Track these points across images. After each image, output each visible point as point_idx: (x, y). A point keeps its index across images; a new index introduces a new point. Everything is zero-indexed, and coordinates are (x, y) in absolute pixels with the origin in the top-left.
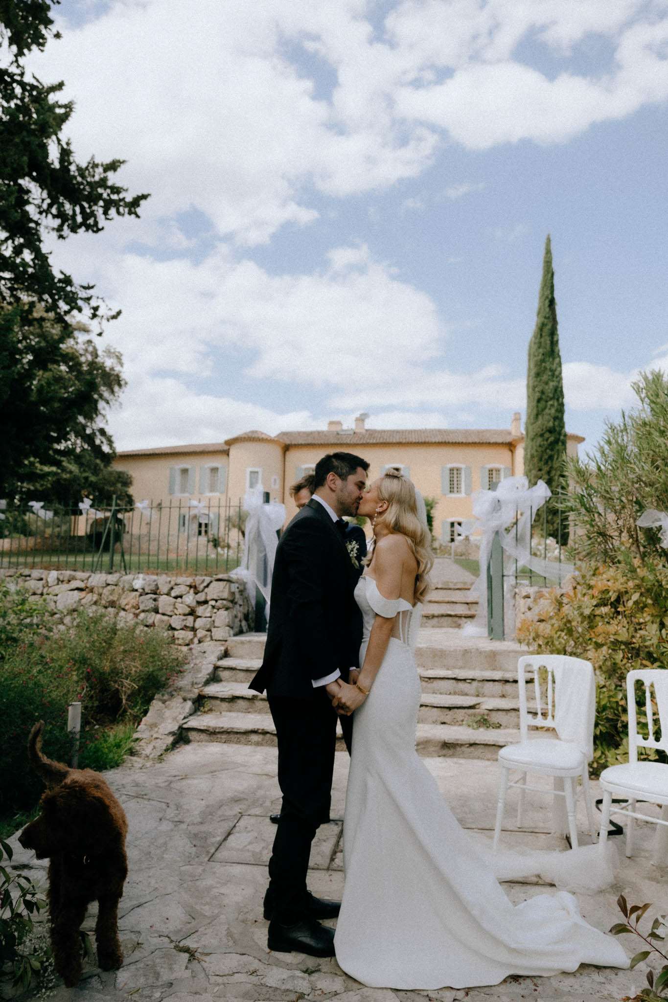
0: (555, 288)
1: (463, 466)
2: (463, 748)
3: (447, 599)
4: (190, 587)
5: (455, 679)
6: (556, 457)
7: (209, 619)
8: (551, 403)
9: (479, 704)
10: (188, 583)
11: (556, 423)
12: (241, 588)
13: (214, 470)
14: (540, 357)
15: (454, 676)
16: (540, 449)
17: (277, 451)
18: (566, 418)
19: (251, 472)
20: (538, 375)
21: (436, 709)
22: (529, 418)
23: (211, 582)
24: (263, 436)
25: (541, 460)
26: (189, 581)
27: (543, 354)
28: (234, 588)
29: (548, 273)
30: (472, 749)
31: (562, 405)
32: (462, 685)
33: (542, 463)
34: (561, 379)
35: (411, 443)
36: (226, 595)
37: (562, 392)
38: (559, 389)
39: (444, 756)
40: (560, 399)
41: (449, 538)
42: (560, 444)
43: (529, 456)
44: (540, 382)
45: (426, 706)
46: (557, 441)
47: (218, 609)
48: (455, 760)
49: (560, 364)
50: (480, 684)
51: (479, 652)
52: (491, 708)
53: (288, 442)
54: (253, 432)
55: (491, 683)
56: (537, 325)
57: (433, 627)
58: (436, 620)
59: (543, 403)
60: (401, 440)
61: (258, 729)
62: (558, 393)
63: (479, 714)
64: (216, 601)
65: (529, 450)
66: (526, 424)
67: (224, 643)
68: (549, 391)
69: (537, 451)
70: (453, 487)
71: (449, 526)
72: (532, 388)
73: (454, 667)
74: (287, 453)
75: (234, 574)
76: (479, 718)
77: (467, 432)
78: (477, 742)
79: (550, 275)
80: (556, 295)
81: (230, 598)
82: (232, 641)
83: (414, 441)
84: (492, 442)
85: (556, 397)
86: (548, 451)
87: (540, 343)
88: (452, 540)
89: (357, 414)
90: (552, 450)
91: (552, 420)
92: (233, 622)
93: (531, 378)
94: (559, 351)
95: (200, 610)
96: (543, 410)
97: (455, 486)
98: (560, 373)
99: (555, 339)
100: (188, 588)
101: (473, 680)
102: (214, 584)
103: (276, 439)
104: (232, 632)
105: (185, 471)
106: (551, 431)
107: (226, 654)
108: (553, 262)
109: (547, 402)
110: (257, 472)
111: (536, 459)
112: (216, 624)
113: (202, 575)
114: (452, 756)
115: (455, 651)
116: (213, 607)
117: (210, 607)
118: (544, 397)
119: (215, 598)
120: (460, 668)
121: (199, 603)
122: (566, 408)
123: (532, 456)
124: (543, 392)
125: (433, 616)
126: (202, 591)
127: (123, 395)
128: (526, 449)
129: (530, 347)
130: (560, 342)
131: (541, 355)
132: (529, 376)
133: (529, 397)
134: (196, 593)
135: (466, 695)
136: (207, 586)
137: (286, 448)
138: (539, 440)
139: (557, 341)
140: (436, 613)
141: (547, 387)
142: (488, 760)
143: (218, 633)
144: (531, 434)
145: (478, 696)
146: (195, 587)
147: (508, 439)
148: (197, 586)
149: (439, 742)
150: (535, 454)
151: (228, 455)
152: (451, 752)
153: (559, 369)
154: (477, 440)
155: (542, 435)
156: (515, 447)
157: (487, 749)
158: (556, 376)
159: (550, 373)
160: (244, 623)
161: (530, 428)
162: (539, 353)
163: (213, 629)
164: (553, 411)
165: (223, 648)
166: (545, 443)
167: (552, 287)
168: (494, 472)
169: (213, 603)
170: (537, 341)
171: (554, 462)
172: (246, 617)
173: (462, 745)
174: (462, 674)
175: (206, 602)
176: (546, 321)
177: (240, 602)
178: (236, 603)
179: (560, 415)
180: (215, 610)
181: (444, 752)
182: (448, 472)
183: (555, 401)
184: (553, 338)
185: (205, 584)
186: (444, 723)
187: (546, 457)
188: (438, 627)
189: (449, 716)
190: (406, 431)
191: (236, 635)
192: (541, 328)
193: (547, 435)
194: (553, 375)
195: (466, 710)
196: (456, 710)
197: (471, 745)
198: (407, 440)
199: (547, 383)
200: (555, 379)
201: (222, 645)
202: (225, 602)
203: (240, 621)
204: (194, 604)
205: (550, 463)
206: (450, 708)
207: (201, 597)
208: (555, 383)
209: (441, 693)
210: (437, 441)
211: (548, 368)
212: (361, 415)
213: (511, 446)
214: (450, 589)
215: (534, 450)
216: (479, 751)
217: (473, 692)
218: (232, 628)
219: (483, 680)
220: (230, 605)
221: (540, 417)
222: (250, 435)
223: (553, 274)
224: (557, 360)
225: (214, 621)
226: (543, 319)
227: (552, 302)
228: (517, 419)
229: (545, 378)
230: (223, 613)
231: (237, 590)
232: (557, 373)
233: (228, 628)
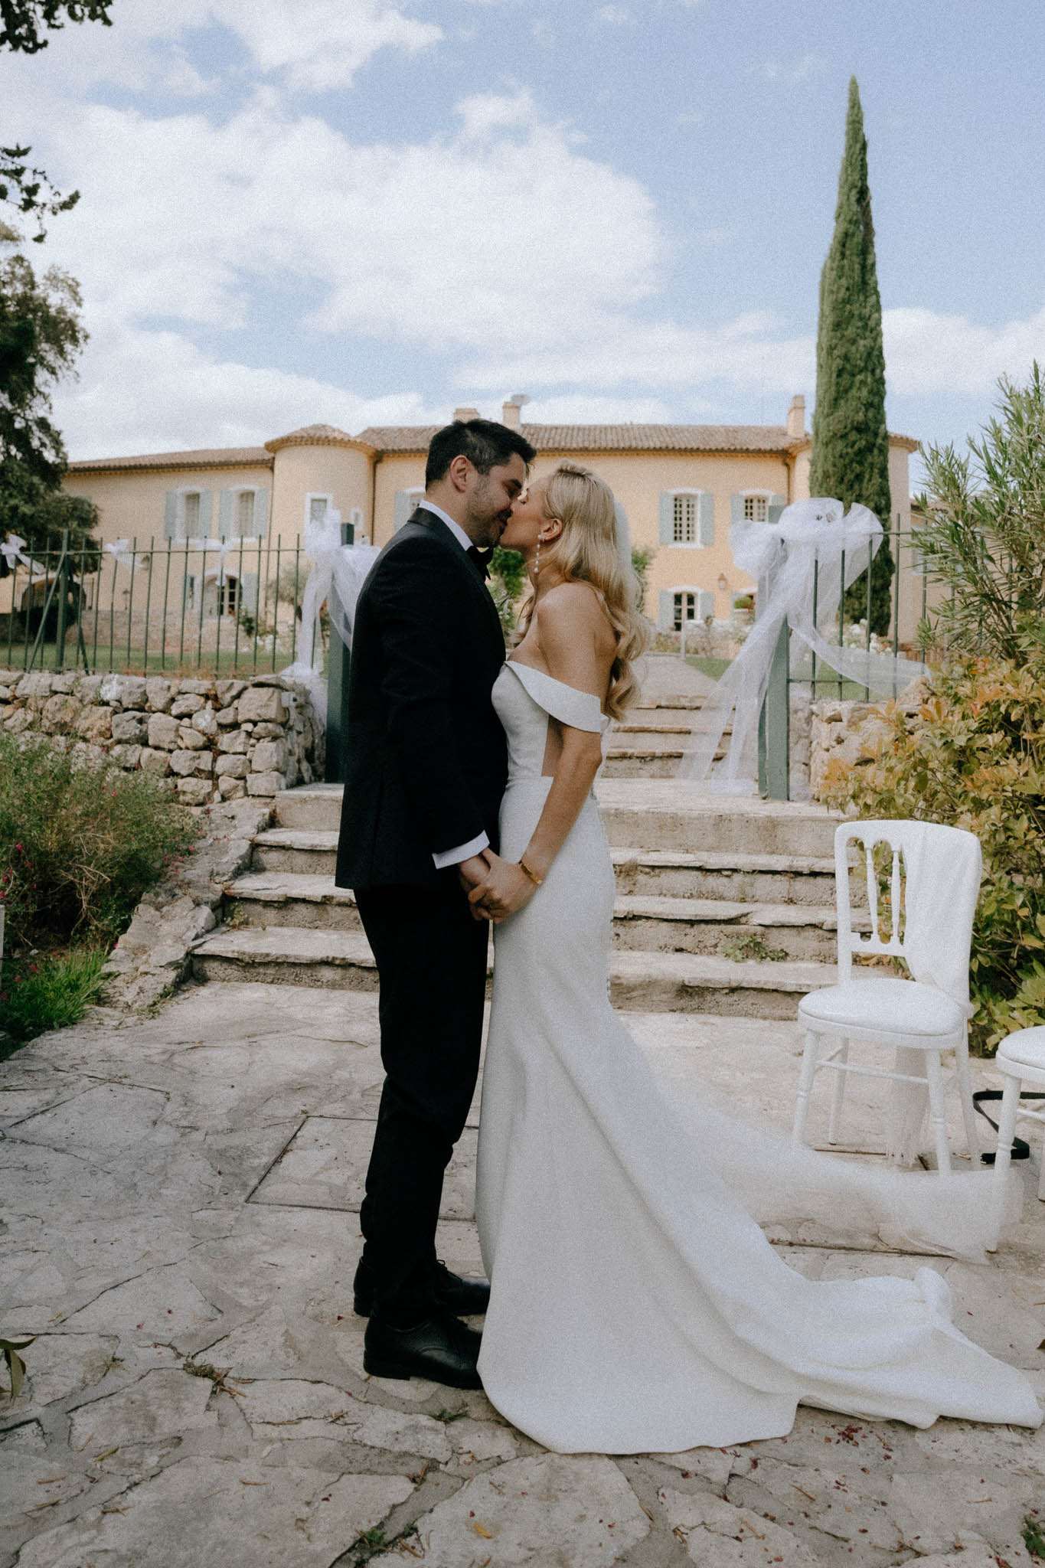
0: (870, 169)
1: (699, 492)
2: (718, 996)
3: (677, 727)
4: (207, 697)
5: (700, 869)
6: (867, 476)
7: (242, 757)
8: (860, 377)
9: (745, 915)
10: (203, 691)
11: (870, 414)
12: (301, 700)
13: (247, 496)
14: (842, 294)
15: (698, 864)
16: (840, 463)
17: (363, 463)
18: (889, 405)
19: (313, 500)
20: (837, 326)
21: (665, 923)
22: (820, 404)
23: (245, 688)
24: (336, 434)
25: (841, 481)
26: (205, 685)
27: (848, 289)
28: (287, 699)
29: (856, 142)
30: (735, 997)
31: (881, 381)
32: (712, 881)
33: (844, 487)
34: (879, 334)
35: (605, 450)
36: (272, 712)
37: (880, 356)
38: (876, 353)
39: (682, 1010)
40: (878, 371)
41: (671, 622)
42: (876, 451)
43: (819, 474)
44: (841, 339)
45: (648, 918)
46: (870, 448)
47: (258, 740)
48: (702, 1018)
49: (877, 307)
50: (748, 879)
51: (747, 821)
52: (767, 922)
53: (381, 446)
54: (316, 427)
55: (769, 876)
56: (835, 237)
57: (652, 776)
58: (657, 763)
59: (846, 379)
60: (586, 444)
61: (334, 958)
62: (875, 360)
63: (746, 934)
64: (255, 724)
65: (819, 465)
66: (815, 417)
67: (268, 800)
68: (858, 356)
69: (834, 465)
70: (681, 530)
71: (672, 600)
72: (827, 351)
73: (698, 849)
74: (379, 466)
75: (287, 675)
76: (747, 940)
77: (708, 431)
78: (745, 985)
79: (859, 146)
80: (871, 182)
81: (281, 719)
82: (286, 797)
83: (610, 445)
84: (752, 448)
85: (870, 368)
86: (854, 465)
87: (842, 268)
88: (678, 627)
89: (508, 398)
90: (861, 463)
91: (863, 409)
92: (286, 763)
93: (825, 331)
94: (876, 283)
95: (225, 741)
96: (846, 391)
97: (684, 529)
98: (879, 323)
99: (869, 262)
100: (202, 700)
101: (734, 870)
102: (251, 693)
103: (358, 440)
104: (283, 782)
105: (193, 498)
106: (860, 429)
107: (273, 822)
108: (866, 122)
109: (853, 375)
110: (325, 501)
111: (832, 481)
112: (255, 767)
113: (228, 677)
114: (699, 1009)
115: (700, 818)
116: (249, 734)
117: (243, 735)
118: (848, 366)
119: (254, 717)
120: (710, 849)
121: (223, 727)
122: (889, 387)
123: (826, 475)
124: (846, 358)
125: (653, 757)
126: (229, 705)
127: (82, 357)
128: (813, 463)
129: (824, 275)
130: (879, 267)
131: (843, 290)
132: (821, 329)
133: (820, 366)
134: (217, 710)
135: (722, 898)
136: (238, 696)
137: (378, 458)
138: (840, 445)
139: (873, 265)
140: (658, 752)
141: (853, 349)
142: (765, 1018)
143: (259, 783)
144: (824, 435)
145: (743, 900)
146: (216, 698)
147: (783, 444)
148: (219, 696)
149: (673, 984)
150: (831, 470)
151: (272, 469)
152: (695, 1002)
153: (876, 315)
154: (726, 446)
155: (844, 436)
156: (794, 458)
157: (760, 998)
158: (871, 329)
159: (860, 324)
160: (305, 765)
161: (823, 424)
162: (839, 289)
163: (249, 777)
164: (865, 392)
165: (267, 811)
166: (850, 450)
167: (864, 166)
168: (755, 504)
169: (249, 727)
170: (835, 265)
171: (865, 484)
172: (309, 755)
173: (715, 990)
174: (713, 861)
175: (235, 726)
176: (852, 229)
177: (299, 727)
178: (291, 728)
179: (876, 400)
180: (253, 741)
181: (683, 1003)
182: (672, 503)
183: (869, 374)
184: (865, 259)
185: (234, 692)
186: (680, 950)
187: (850, 476)
188: (662, 777)
189: (689, 937)
190: (595, 428)
191: (291, 786)
192: (843, 242)
193: (854, 436)
194: (865, 327)
195: (723, 927)
196: (703, 926)
197: (733, 990)
198: (597, 445)
199: (854, 342)
200: (868, 334)
201: (267, 805)
202: (270, 725)
203: (299, 761)
204: (214, 728)
205: (856, 487)
206: (692, 923)
207: (226, 715)
208: (868, 342)
209: (674, 896)
210: (652, 445)
211: (856, 313)
212: (515, 397)
213: (786, 456)
214: (684, 708)
215: (830, 463)
216: (746, 1001)
217: (733, 893)
218: (284, 773)
219: (754, 871)
220: (280, 731)
221: (842, 402)
222: (312, 433)
223: (864, 147)
224: (873, 299)
225: (250, 761)
226: (846, 225)
227: (863, 194)
228: (798, 404)
229: (850, 332)
230: (267, 747)
231: (293, 704)
232: (872, 323)
233: (276, 773)
